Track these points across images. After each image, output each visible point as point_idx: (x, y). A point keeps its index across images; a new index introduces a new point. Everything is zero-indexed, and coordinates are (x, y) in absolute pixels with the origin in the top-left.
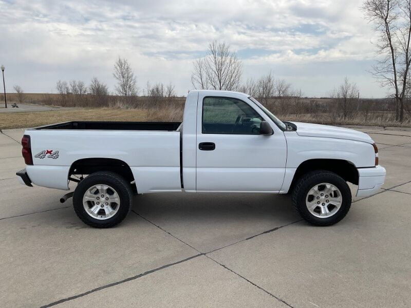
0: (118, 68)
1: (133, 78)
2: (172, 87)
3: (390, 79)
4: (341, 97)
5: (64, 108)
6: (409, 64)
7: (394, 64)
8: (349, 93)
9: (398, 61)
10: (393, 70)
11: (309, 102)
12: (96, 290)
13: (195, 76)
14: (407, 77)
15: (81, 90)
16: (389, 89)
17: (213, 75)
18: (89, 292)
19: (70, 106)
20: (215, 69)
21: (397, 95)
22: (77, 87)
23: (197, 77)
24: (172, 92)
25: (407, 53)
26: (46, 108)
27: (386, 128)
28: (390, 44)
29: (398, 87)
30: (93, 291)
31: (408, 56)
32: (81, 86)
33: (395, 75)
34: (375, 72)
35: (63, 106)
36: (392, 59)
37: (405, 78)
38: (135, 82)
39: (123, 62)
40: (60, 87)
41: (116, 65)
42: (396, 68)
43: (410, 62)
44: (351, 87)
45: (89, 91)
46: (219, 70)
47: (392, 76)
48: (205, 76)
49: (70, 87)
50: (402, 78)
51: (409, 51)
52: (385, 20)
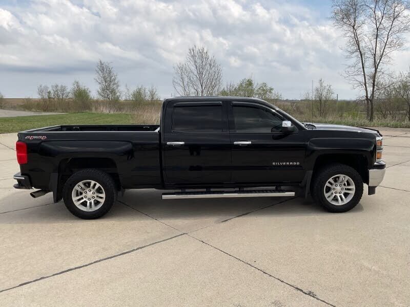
0: (100, 72)
1: (116, 81)
2: (154, 90)
3: (360, 82)
6: (377, 68)
7: (363, 68)
8: (324, 93)
9: (366, 64)
10: (363, 73)
13: (176, 80)
14: (376, 80)
15: (63, 95)
17: (195, 79)
20: (196, 73)
21: (367, 96)
22: (59, 92)
23: (179, 80)
24: (155, 96)
25: (375, 58)
26: (27, 113)
28: (359, 49)
29: (368, 89)
32: (63, 89)
33: (365, 78)
35: (45, 111)
36: (361, 63)
37: (374, 81)
38: (117, 86)
39: (105, 67)
40: (41, 92)
41: (98, 70)
42: (365, 71)
43: (378, 65)
44: (326, 90)
45: (71, 96)
46: (201, 74)
47: (361, 79)
48: (186, 79)
49: (52, 92)
50: (371, 81)
51: (376, 55)
52: (353, 27)
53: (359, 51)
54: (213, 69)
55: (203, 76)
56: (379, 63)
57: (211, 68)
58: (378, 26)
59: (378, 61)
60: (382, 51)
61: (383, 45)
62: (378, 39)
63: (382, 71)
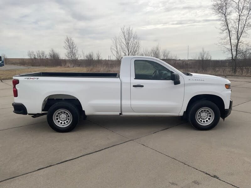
0: (67, 42)
1: (76, 48)
2: (99, 54)
4: (201, 59)
5: (33, 67)
6: (239, 40)
7: (230, 40)
8: (205, 56)
9: (232, 38)
10: (230, 43)
11: (181, 62)
12: (82, 156)
13: (113, 47)
15: (43, 56)
16: (228, 54)
17: (124, 46)
18: (79, 157)
19: (37, 66)
20: (125, 43)
21: (232, 58)
22: (40, 54)
23: (114, 48)
24: (100, 57)
25: (238, 33)
26: (22, 67)
27: (226, 77)
28: (228, 28)
29: (233, 53)
30: (80, 157)
31: (239, 35)
32: (43, 53)
33: (231, 46)
34: (219, 45)
35: (33, 66)
36: (229, 37)
37: (237, 48)
38: (77, 51)
39: (69, 39)
40: (30, 55)
41: (65, 41)
42: (232, 42)
43: (239, 38)
44: (206, 54)
45: (48, 57)
46: (128, 44)
47: (229, 47)
48: (119, 47)
49: (36, 55)
50: (235, 48)
51: (239, 32)
52: (225, 14)
53: (227, 29)
56: (240, 37)
57: (134, 40)
58: (240, 14)
59: (240, 35)
60: (242, 29)
61: (243, 26)
62: (240, 22)
63: (242, 42)
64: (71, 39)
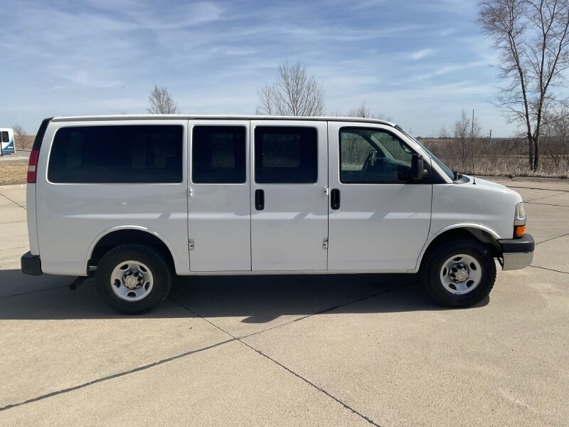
0: (155, 99)
3: (519, 113)
6: (545, 92)
7: (524, 92)
8: (468, 130)
10: (523, 100)
13: (261, 110)
14: (543, 110)
16: (519, 126)
17: (287, 108)
20: (288, 99)
21: (529, 133)
23: (264, 111)
25: (541, 77)
29: (531, 124)
31: (543, 81)
33: (526, 107)
34: (499, 103)
36: (521, 85)
37: (540, 111)
39: (161, 91)
41: (152, 97)
42: (527, 97)
43: (545, 88)
44: (471, 124)
46: (295, 101)
47: (521, 108)
48: (274, 109)
50: (536, 111)
51: (544, 74)
52: (510, 34)
53: (517, 67)
54: (312, 94)
55: (298, 104)
56: (547, 84)
57: (309, 94)
58: (545, 32)
60: (552, 67)
61: (553, 58)
62: (546, 50)
63: (552, 97)
64: (165, 92)
